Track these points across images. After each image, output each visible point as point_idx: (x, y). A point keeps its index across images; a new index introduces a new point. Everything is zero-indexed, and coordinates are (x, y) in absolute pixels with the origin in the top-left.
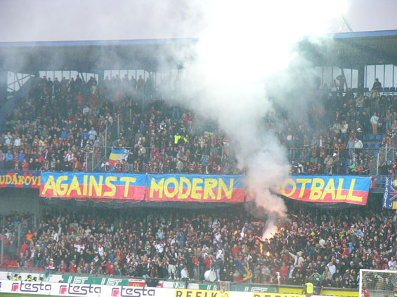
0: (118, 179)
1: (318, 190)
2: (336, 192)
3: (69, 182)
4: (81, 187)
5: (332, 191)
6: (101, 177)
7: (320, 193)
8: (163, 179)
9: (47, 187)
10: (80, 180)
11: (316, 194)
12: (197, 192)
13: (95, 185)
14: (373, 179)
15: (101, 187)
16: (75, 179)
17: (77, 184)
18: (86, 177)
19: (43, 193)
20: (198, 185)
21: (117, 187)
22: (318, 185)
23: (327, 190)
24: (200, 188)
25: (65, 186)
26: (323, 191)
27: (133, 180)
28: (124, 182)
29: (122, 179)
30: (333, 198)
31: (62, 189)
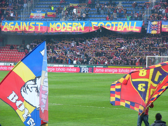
0: (35, 23)
1: (121, 27)
2: (128, 27)
3: (14, 25)
4: (20, 27)
5: (127, 27)
6: (28, 23)
7: (121, 28)
8: (55, 23)
9: (5, 27)
10: (19, 24)
11: (120, 28)
12: (69, 28)
13: (26, 26)
14: (143, 22)
15: (28, 27)
16: (17, 24)
17: (18, 26)
18: (21, 23)
19: (3, 30)
20: (70, 25)
21: (35, 27)
22: (120, 25)
23: (124, 27)
24: (70, 27)
25: (13, 26)
26: (123, 27)
27: (42, 24)
28: (38, 25)
29: (37, 23)
30: (127, 30)
31: (11, 28)
